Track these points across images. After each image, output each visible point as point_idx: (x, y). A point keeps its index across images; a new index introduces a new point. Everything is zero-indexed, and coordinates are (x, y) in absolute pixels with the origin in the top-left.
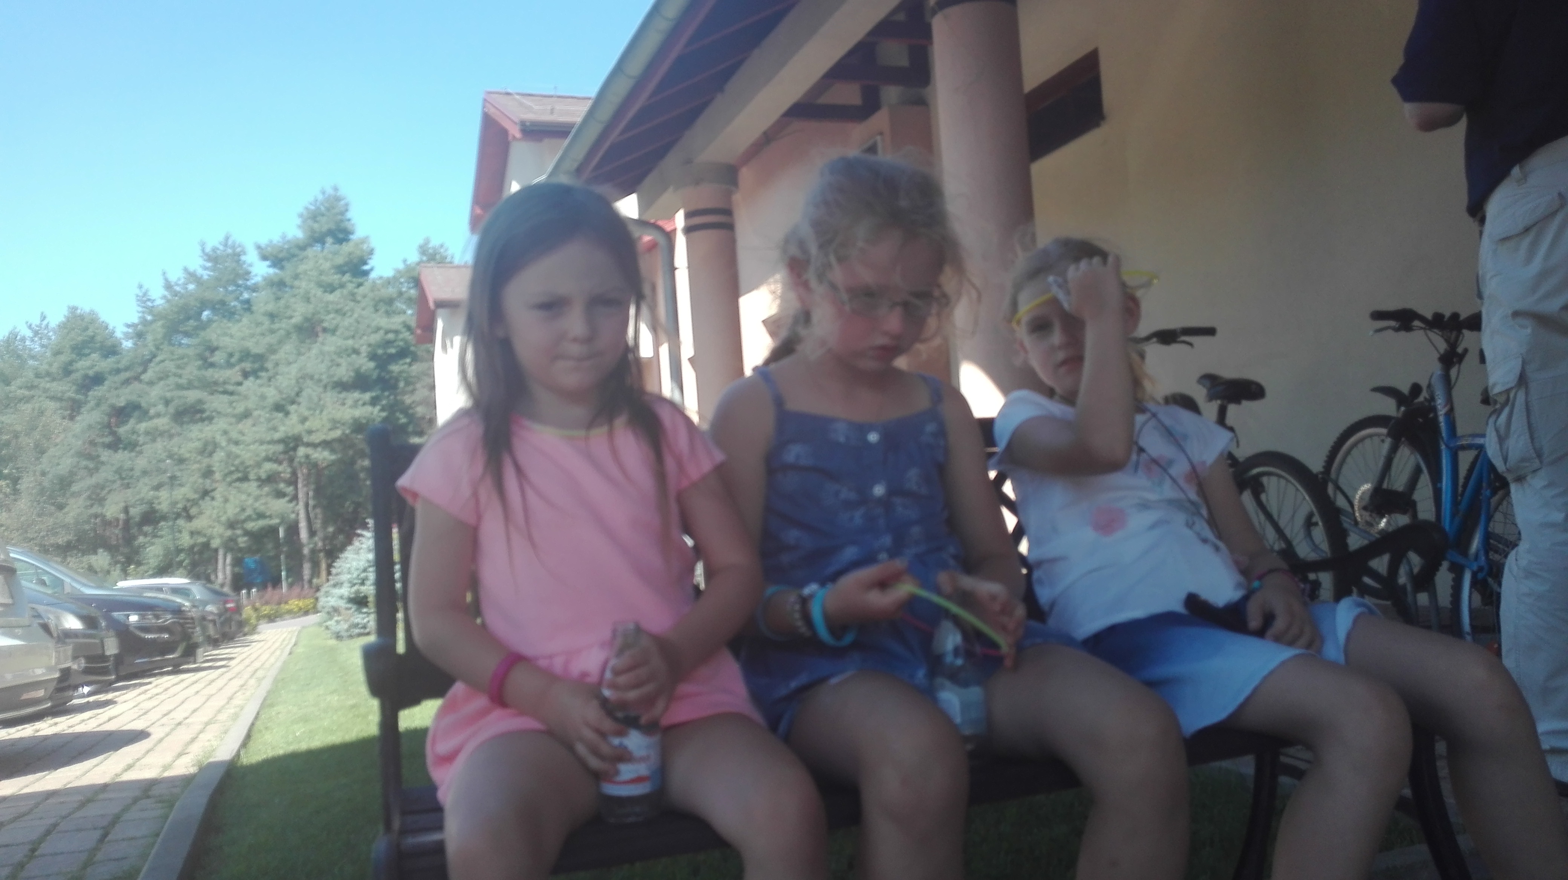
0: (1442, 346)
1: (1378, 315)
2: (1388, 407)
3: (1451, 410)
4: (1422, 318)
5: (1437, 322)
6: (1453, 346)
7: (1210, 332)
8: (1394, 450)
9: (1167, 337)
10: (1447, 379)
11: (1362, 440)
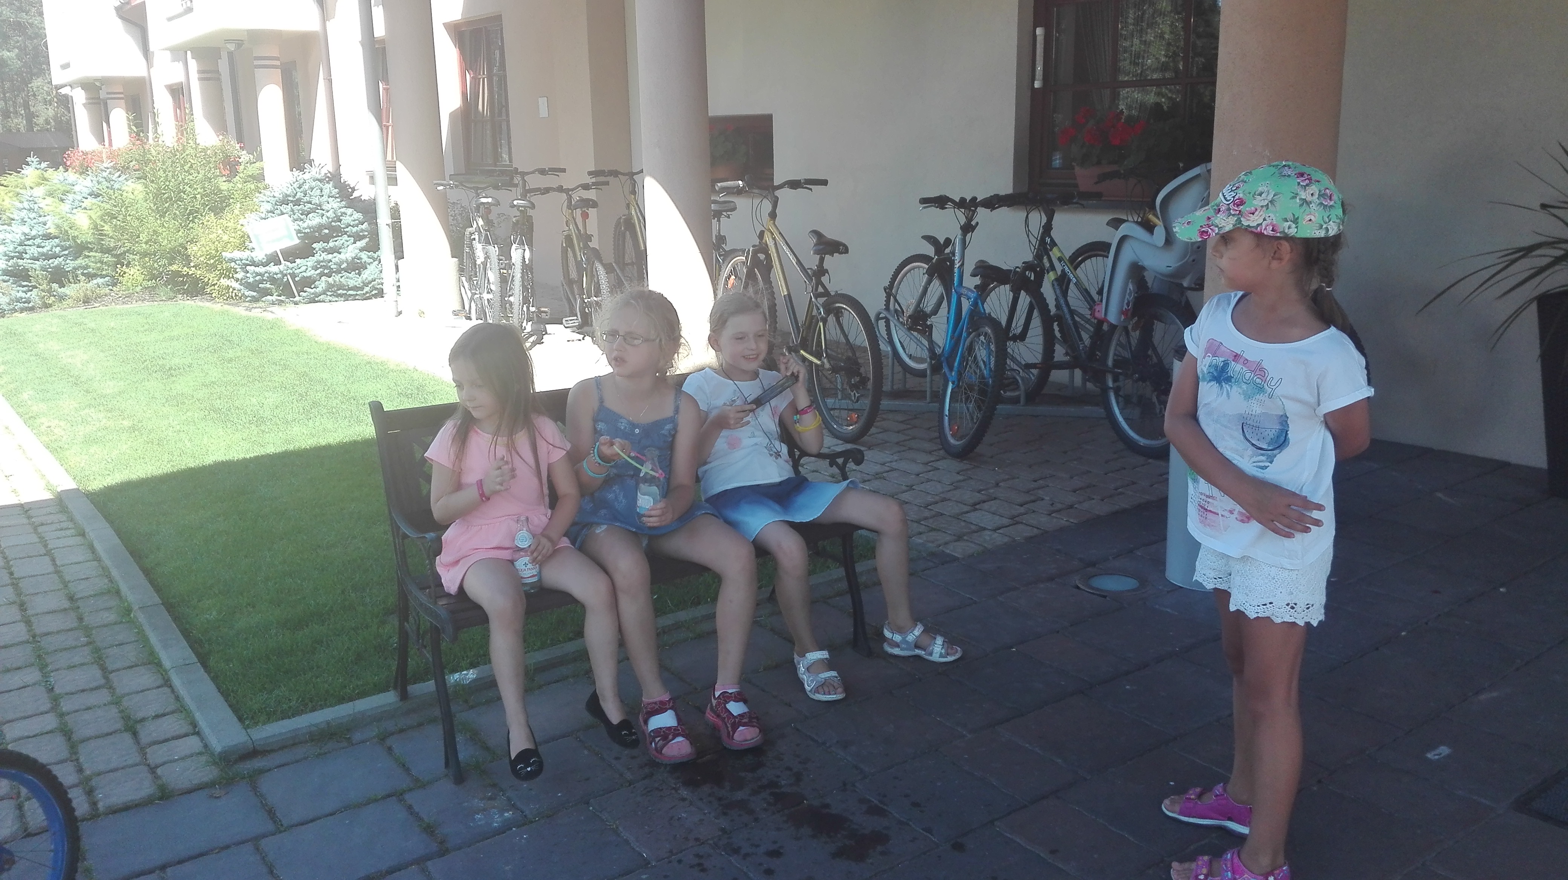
0: (963, 220)
1: (925, 201)
2: (929, 250)
3: (962, 265)
4: (953, 201)
5: (962, 204)
6: (969, 219)
7: (824, 183)
8: (929, 282)
9: (794, 184)
10: (964, 241)
11: (913, 268)
